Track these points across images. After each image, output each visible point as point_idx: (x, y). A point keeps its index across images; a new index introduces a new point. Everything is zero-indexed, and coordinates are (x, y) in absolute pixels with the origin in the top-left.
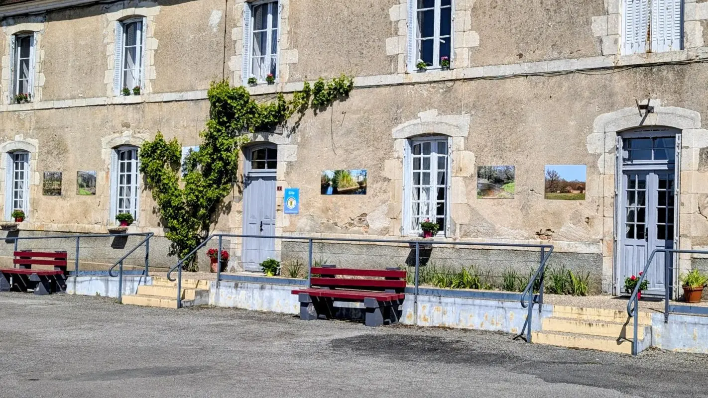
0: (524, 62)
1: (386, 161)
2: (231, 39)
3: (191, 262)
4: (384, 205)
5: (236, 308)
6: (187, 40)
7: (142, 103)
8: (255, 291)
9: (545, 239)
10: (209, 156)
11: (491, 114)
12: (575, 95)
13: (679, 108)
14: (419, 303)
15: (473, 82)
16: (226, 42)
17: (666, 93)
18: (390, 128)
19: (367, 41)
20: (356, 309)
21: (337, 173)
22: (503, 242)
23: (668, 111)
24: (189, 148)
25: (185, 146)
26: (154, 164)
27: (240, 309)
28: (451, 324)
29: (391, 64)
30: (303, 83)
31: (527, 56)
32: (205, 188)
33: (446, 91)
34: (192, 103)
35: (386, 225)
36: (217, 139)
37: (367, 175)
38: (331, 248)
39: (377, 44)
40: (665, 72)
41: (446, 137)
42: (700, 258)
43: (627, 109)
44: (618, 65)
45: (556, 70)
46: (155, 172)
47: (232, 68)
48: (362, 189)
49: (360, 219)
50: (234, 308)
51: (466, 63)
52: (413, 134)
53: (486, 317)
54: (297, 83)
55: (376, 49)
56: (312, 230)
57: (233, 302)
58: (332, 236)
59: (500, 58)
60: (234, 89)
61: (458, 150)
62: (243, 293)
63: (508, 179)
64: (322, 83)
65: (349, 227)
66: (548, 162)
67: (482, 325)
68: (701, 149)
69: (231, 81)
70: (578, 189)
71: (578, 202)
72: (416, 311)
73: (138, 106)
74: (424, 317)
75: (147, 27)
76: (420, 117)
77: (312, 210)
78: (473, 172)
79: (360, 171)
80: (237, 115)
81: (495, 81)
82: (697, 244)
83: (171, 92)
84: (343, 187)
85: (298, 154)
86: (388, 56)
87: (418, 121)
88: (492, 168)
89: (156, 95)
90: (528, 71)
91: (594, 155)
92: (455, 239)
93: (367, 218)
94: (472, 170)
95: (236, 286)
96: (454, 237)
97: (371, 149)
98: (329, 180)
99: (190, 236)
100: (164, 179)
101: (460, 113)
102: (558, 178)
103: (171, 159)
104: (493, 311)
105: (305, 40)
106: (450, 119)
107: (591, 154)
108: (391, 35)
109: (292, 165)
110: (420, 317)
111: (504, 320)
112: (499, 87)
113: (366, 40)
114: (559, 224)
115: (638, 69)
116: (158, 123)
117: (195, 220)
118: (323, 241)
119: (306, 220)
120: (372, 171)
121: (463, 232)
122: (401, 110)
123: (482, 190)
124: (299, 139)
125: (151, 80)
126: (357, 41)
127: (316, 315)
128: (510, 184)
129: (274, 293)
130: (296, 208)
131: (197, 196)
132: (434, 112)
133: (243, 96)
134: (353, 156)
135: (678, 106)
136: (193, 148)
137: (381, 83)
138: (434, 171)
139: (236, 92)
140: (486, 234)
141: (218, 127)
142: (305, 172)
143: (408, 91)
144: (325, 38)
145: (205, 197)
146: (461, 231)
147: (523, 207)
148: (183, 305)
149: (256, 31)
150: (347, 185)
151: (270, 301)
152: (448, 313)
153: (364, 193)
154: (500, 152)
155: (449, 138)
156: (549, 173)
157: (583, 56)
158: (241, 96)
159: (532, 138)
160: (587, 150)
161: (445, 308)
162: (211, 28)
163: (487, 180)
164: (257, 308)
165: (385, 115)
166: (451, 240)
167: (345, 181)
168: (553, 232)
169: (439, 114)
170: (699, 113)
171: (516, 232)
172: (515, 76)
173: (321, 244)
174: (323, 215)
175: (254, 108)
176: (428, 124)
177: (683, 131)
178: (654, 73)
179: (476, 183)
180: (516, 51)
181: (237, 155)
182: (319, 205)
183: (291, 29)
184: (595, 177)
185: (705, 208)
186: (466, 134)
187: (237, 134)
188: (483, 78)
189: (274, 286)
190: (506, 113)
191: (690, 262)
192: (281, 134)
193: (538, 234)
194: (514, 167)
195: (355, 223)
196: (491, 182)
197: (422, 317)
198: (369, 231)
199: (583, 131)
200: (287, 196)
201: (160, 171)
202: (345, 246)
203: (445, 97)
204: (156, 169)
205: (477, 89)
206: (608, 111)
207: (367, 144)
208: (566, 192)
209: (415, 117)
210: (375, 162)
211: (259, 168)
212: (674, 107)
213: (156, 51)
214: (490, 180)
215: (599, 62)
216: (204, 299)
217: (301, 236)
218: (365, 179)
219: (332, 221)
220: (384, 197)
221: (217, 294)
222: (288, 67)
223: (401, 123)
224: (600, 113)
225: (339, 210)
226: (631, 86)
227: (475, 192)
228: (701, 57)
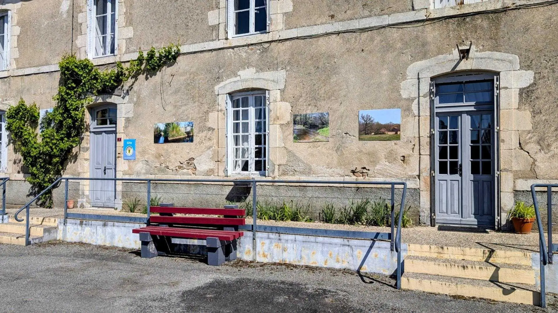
0: (335, 22)
1: (210, 114)
2: (78, 22)
3: (48, 200)
4: (209, 151)
5: (81, 244)
6: (43, 26)
7: (8, 77)
8: (98, 228)
9: (360, 176)
10: (60, 116)
11: (305, 69)
12: (388, 47)
13: (496, 52)
14: (258, 240)
15: (288, 42)
16: (74, 25)
17: (481, 40)
18: (213, 85)
19: (192, 15)
20: (194, 245)
21: (168, 125)
22: (319, 179)
23: (484, 56)
24: (45, 110)
25: (42, 109)
26: (17, 124)
27: (85, 244)
28: (292, 260)
29: (213, 32)
30: (138, 53)
31: (340, 16)
32: (58, 141)
33: (262, 52)
34: (47, 75)
35: (211, 167)
36: (67, 101)
37: (194, 126)
38: (164, 187)
39: (199, 18)
40: (480, 20)
41: (263, 91)
42: (523, 191)
43: (441, 56)
44: (430, 17)
45: (367, 26)
46: (18, 129)
47: (79, 45)
48: (189, 138)
49: (188, 163)
50: (79, 242)
51: (281, 26)
52: (233, 90)
53: (331, 255)
54: (132, 54)
55: (200, 21)
56: (146, 173)
57: (78, 238)
58: (164, 177)
59: (313, 19)
60: (81, 61)
61: (275, 101)
62: (87, 229)
63: (323, 124)
64: (153, 52)
65: (178, 169)
66: (363, 108)
67: (326, 262)
68: (520, 89)
69: (78, 55)
70: (393, 131)
71: (393, 142)
72: (254, 248)
73: (6, 79)
74: (264, 254)
75: (12, 18)
76: (239, 75)
77: (146, 156)
78: (289, 120)
79: (187, 123)
80: (83, 82)
81: (309, 40)
82: (520, 178)
83: (31, 67)
84: (173, 136)
85: (134, 111)
86: (210, 26)
87: (238, 78)
88: (308, 116)
89: (19, 70)
90: (341, 29)
91: (408, 99)
92: (274, 178)
93: (195, 162)
94: (288, 118)
95: (81, 223)
96: (273, 176)
97: (196, 104)
98: (161, 131)
99: (47, 180)
100: (25, 135)
101: (277, 69)
102: (372, 121)
103: (31, 119)
104: (337, 248)
105: (138, 19)
106: (268, 75)
107: (405, 99)
108: (213, 9)
109: (130, 120)
110: (259, 253)
111: (351, 258)
112: (312, 45)
113: (190, 15)
114: (374, 162)
115: (451, 20)
116: (20, 92)
117: (50, 167)
118: (156, 182)
119: (142, 165)
120: (198, 122)
121: (281, 171)
122: (223, 70)
123: (298, 135)
124: (135, 99)
125: (15, 59)
126: (183, 16)
127: (156, 252)
128: (325, 129)
129: (115, 229)
130: (134, 155)
131: (51, 147)
132: (253, 70)
133: (88, 66)
134: (181, 110)
135: (494, 50)
136: (49, 110)
137: (205, 49)
138: (252, 120)
139: (82, 63)
140: (302, 173)
141: (67, 91)
142: (140, 125)
143: (229, 54)
144: (156, 15)
145: (58, 148)
146: (279, 170)
147: (338, 149)
148: (32, 242)
149: (99, 16)
150: (177, 135)
151: (113, 236)
152: (288, 250)
153: (192, 141)
154: (315, 101)
155: (267, 91)
156: (363, 118)
157: (395, 12)
158: (86, 66)
159: (345, 87)
160: (400, 95)
161: (285, 245)
162: (62, 15)
163: (302, 126)
164: (100, 243)
165: (209, 76)
166: (270, 179)
167: (175, 132)
168: (369, 170)
169: (257, 71)
170: (517, 57)
171: (331, 170)
172: (327, 34)
173: (155, 184)
174: (156, 160)
175: (98, 75)
176: (246, 80)
177: (501, 73)
178: (467, 22)
179: (292, 129)
180: (328, 12)
181: (83, 114)
182: (153, 152)
183: (127, 11)
184: (410, 119)
185: (527, 143)
186: (282, 87)
187: (83, 97)
188: (297, 38)
189: (116, 224)
190: (320, 67)
191: (512, 194)
192: (120, 96)
193: (353, 172)
194: (328, 114)
195: (184, 166)
196: (306, 127)
197: (261, 253)
198: (197, 173)
199: (396, 79)
200: (125, 146)
201: (22, 129)
202: (176, 186)
203: (262, 57)
204: (18, 127)
205: (291, 48)
206: (421, 59)
207: (193, 100)
208: (381, 134)
209: (236, 75)
210: (201, 115)
211: (102, 124)
212: (490, 52)
213: (18, 36)
214: (305, 126)
215: (410, 16)
216: (53, 235)
217: (138, 178)
218: (192, 129)
219: (164, 165)
220: (208, 144)
221: (64, 230)
222: (125, 41)
223: (222, 81)
224: (412, 62)
225: (170, 156)
226: (444, 36)
227: (291, 137)
228: (518, 4)
